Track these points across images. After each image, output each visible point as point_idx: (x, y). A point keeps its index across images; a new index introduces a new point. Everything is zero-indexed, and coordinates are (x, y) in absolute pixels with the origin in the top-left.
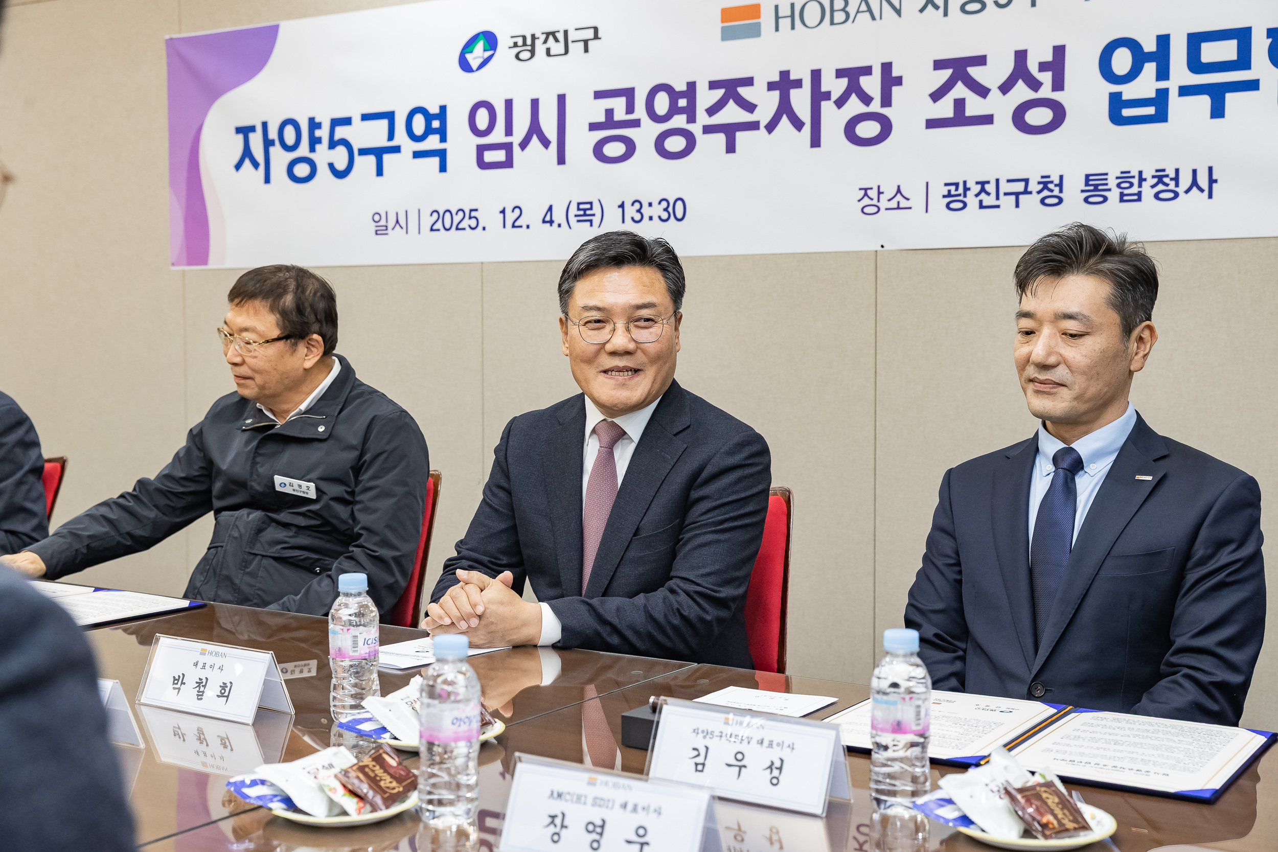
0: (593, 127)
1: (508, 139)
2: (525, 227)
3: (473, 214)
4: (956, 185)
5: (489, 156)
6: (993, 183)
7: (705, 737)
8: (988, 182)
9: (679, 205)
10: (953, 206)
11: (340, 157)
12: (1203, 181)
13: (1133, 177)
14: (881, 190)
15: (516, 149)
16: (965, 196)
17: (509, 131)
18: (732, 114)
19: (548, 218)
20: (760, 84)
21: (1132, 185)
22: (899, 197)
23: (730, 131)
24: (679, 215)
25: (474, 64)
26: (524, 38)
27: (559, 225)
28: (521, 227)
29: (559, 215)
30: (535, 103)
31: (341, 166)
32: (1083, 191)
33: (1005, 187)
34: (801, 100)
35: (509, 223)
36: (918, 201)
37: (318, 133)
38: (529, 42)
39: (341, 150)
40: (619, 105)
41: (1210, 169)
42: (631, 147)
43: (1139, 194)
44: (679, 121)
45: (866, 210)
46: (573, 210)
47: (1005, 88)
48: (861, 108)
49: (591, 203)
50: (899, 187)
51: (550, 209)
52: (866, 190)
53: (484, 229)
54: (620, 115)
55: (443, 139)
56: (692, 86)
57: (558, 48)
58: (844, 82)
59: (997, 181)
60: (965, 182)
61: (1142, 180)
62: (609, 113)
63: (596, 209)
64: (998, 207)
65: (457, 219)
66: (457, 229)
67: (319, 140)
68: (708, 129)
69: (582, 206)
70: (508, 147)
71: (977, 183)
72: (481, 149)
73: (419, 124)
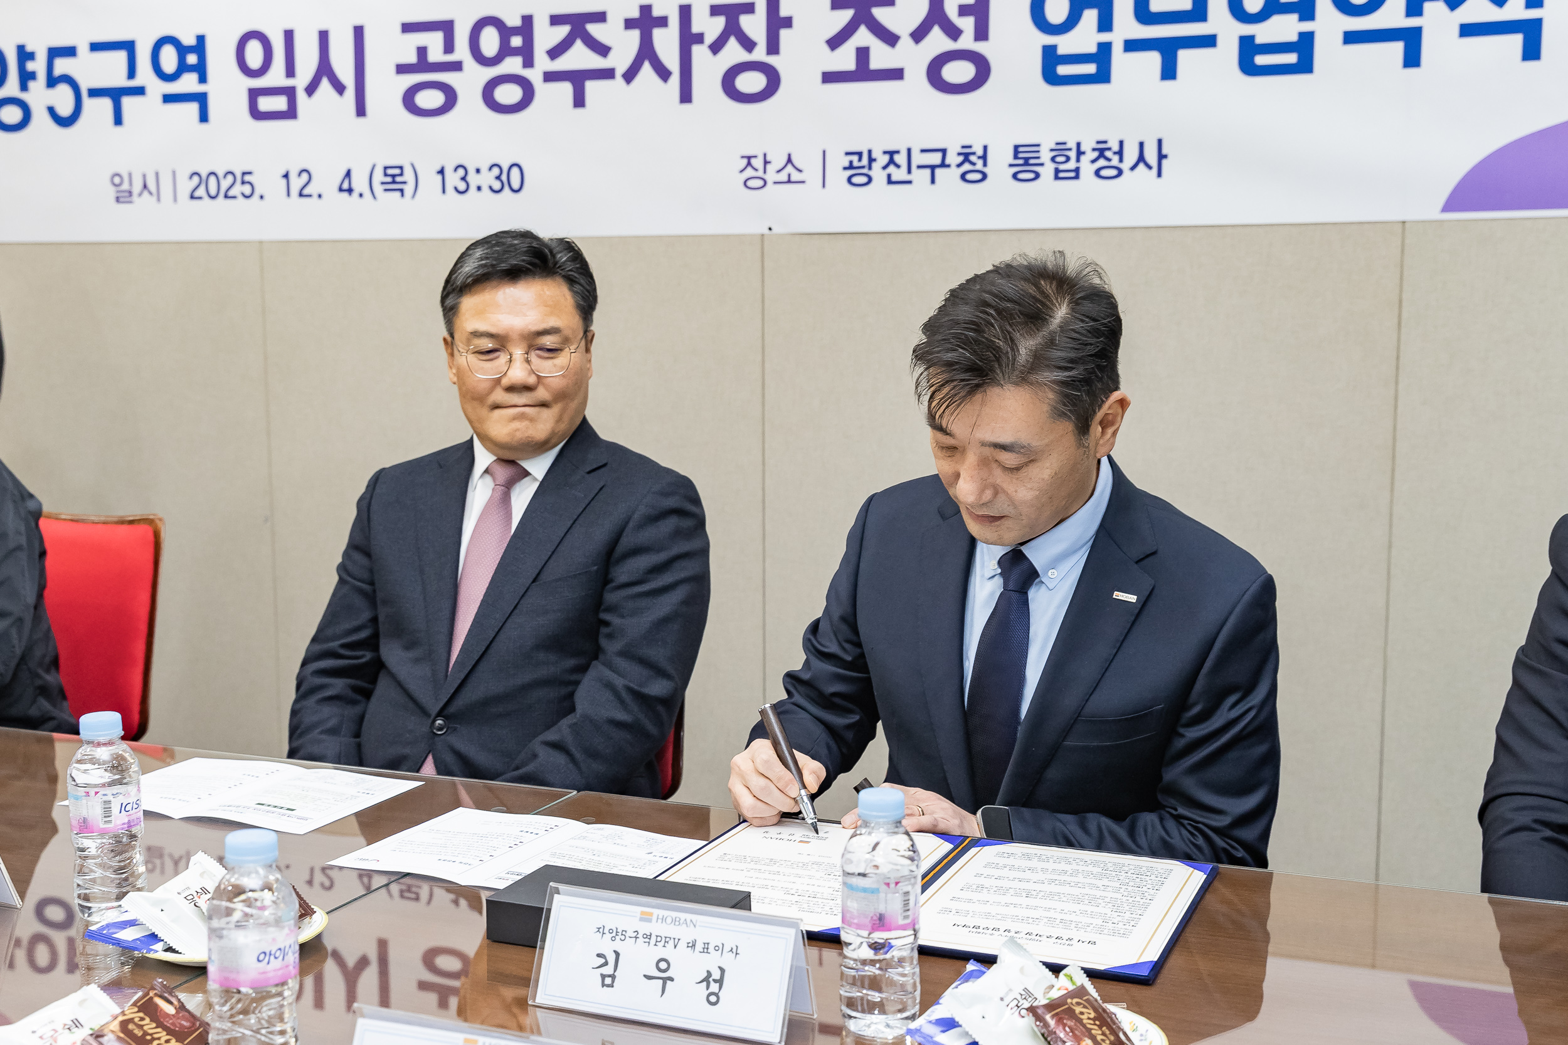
0: (402, 69)
1: (289, 83)
2: (316, 196)
3: (246, 178)
4: (860, 154)
5: (266, 104)
6: (904, 154)
7: (613, 939)
8: (898, 152)
9: (515, 171)
10: (855, 180)
11: (62, 99)
12: (1151, 156)
13: (1070, 149)
14: (768, 159)
15: (301, 95)
16: (870, 168)
17: (290, 72)
18: (579, 57)
19: (346, 186)
20: (615, 21)
21: (1068, 159)
22: (790, 168)
23: (578, 79)
24: (516, 184)
27: (361, 195)
28: (313, 194)
29: (359, 182)
30: (323, 36)
31: (65, 110)
32: (1011, 165)
33: (918, 159)
34: (667, 43)
35: (295, 191)
36: (812, 173)
37: (30, 66)
39: (64, 90)
40: (434, 42)
41: (1160, 142)
42: (451, 97)
43: (1077, 170)
45: (750, 183)
46: (379, 176)
47: (917, 38)
48: (743, 56)
49: (401, 168)
50: (789, 155)
51: (348, 174)
52: (749, 158)
53: (262, 197)
54: (436, 55)
55: (203, 79)
56: (528, 20)
58: (720, 22)
59: (909, 150)
60: (870, 152)
61: (1080, 153)
62: (422, 51)
63: (409, 176)
64: (910, 182)
65: (225, 184)
66: (227, 196)
67: (32, 76)
68: (549, 77)
69: (390, 172)
70: (290, 93)
71: (885, 153)
72: (254, 94)
73: (169, 59)
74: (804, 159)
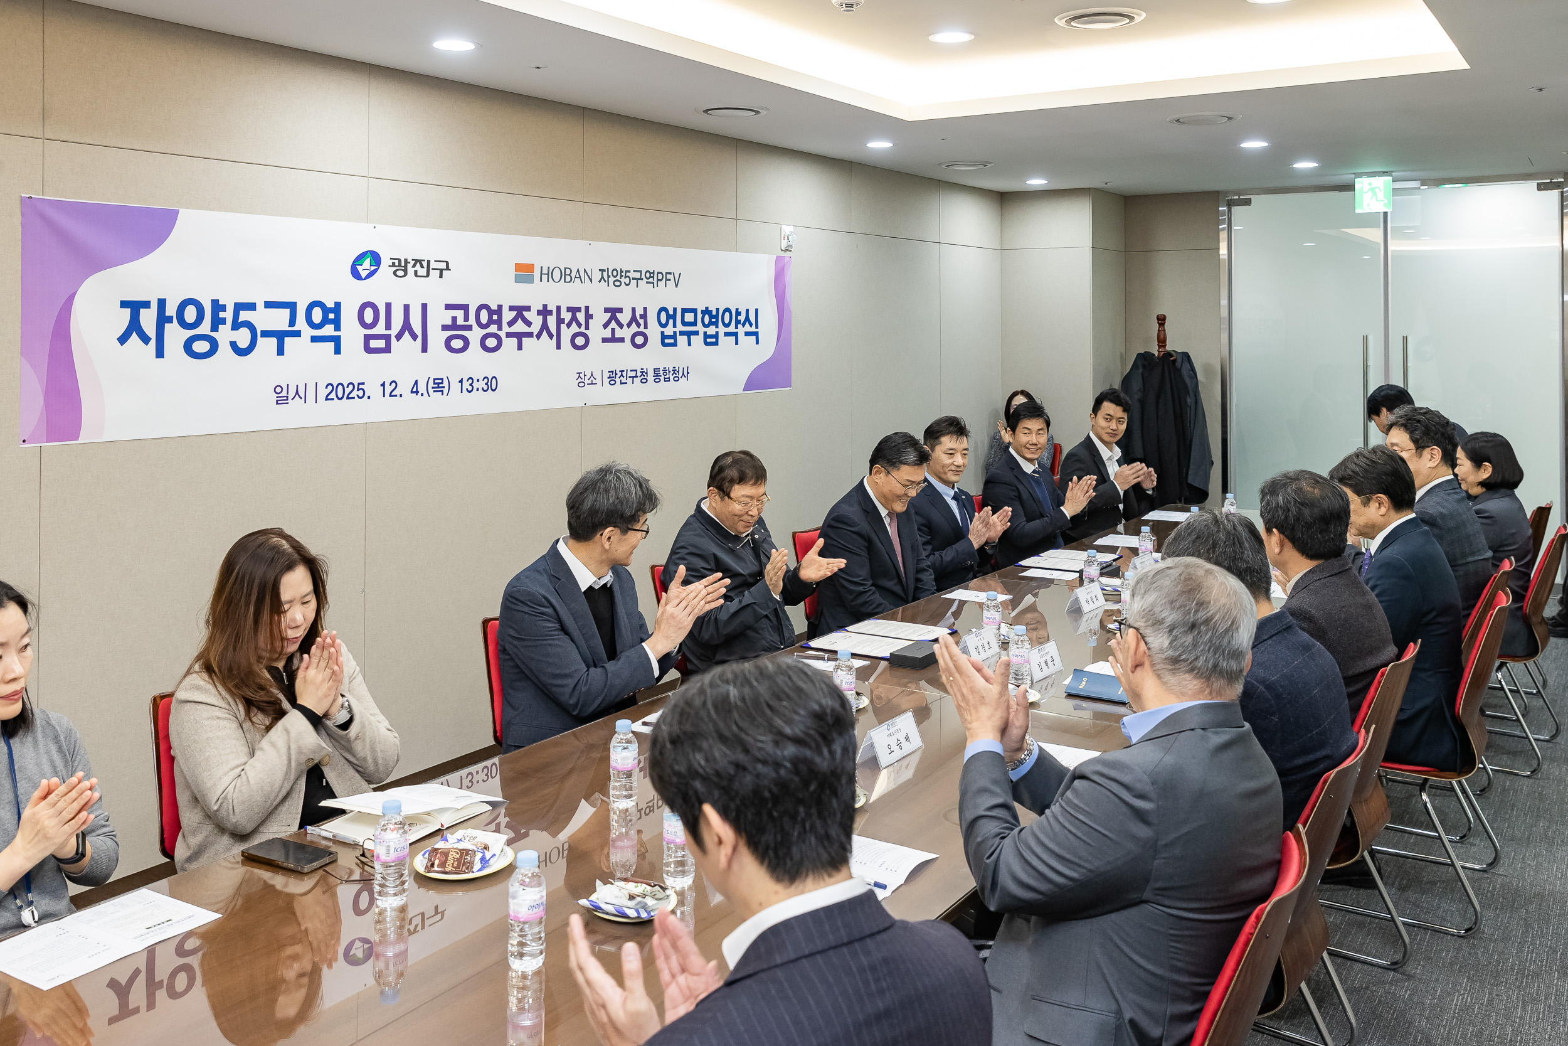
0: (445, 328)
1: (388, 332)
2: (399, 396)
3: (361, 386)
4: (612, 372)
5: (374, 344)
6: (625, 372)
8: (623, 371)
10: (610, 383)
11: (243, 337)
12: (686, 373)
13: (667, 370)
14: (585, 374)
15: (393, 339)
16: (616, 378)
17: (388, 326)
18: (520, 327)
19: (415, 390)
20: (534, 311)
21: (667, 374)
22: (592, 378)
23: (519, 336)
24: (493, 387)
25: (364, 274)
26: (400, 261)
27: (422, 395)
28: (396, 396)
29: (422, 388)
30: (407, 308)
31: (243, 344)
32: (653, 376)
33: (629, 374)
34: (552, 321)
35: (387, 394)
36: (598, 381)
37: (222, 315)
38: (403, 264)
40: (460, 314)
41: (687, 368)
42: (466, 342)
43: (669, 378)
44: (493, 329)
45: (579, 385)
46: (431, 384)
47: (629, 325)
48: (577, 330)
49: (442, 379)
50: (592, 372)
51: (416, 383)
52: (579, 374)
53: (369, 397)
54: (460, 321)
55: (338, 328)
56: (500, 307)
57: (422, 272)
58: (571, 315)
59: (627, 371)
60: (615, 371)
61: (669, 372)
62: (454, 319)
63: (446, 384)
64: (626, 383)
65: (347, 391)
66: (348, 398)
67: (223, 321)
68: (509, 335)
69: (436, 381)
70: (387, 338)
71: (620, 371)
72: (367, 338)
73: (317, 315)
74: (597, 375)
